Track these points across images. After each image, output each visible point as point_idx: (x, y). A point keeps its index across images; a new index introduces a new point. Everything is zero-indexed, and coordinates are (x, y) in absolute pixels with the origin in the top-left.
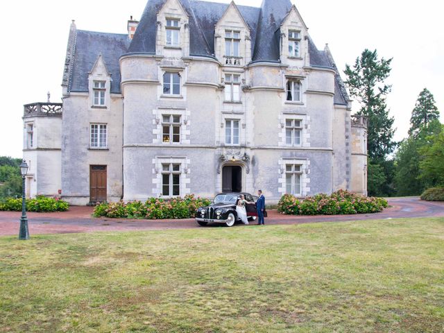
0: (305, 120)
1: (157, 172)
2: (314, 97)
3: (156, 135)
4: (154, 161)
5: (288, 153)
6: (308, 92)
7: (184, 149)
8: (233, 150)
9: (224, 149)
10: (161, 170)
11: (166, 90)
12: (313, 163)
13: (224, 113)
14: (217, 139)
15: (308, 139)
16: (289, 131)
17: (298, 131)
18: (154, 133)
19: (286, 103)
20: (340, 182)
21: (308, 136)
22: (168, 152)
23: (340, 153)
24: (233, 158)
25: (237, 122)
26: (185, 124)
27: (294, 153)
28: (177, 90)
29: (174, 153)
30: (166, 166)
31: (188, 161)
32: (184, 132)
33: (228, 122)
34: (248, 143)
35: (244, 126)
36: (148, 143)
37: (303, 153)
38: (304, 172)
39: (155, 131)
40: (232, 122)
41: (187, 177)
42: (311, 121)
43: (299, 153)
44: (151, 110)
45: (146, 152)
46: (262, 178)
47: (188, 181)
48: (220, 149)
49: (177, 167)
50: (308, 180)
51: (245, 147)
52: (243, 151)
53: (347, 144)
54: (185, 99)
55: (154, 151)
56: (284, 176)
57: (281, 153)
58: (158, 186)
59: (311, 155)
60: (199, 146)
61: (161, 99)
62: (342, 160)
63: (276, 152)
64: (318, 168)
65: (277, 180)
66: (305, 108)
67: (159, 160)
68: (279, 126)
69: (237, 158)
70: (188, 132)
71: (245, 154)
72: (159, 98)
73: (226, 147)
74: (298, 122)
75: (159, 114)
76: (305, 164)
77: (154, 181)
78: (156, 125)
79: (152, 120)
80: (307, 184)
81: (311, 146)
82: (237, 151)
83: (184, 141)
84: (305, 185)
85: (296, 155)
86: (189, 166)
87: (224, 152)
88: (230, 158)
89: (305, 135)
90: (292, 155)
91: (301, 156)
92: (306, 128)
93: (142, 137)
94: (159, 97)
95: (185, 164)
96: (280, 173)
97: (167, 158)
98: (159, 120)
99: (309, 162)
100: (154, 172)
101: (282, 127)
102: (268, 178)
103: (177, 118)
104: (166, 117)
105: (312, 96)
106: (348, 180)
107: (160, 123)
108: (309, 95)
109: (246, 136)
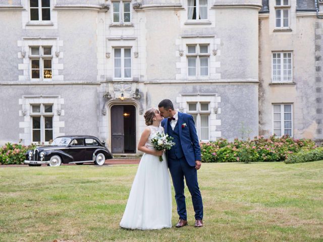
0: (213, 44)
1: (24, 115)
2: (227, 13)
3: (22, 70)
4: (21, 101)
5: (190, 88)
6: (216, 7)
7: (56, 86)
8: (122, 85)
9: (110, 85)
10: (30, 112)
11: (34, 16)
12: (225, 100)
13: (110, 40)
14: (100, 73)
15: (217, 68)
16: (191, 59)
17: (205, 59)
18: (19, 69)
19: (186, 24)
20: (306, 125)
21: (218, 64)
22: (37, 90)
23: (306, 83)
24: (122, 95)
25: (128, 50)
26: (57, 56)
27: (198, 88)
28: (46, 16)
29: (44, 92)
30: (36, 107)
31: (62, 101)
32: (56, 66)
33: (117, 50)
34: (142, 76)
35: (137, 54)
36: (13, 80)
37: (211, 87)
38: (213, 112)
39: (21, 67)
40: (123, 51)
41: (60, 120)
42: (222, 44)
43: (205, 87)
44: (16, 42)
45: (11, 91)
47: (62, 124)
48: (105, 84)
49: (49, 108)
50: (219, 122)
51: (137, 82)
52: (134, 87)
53: (318, 69)
54: (55, 27)
55: (20, 90)
57: (181, 87)
58: (26, 131)
59: (221, 89)
60: (74, 82)
61: (28, 28)
62: (309, 91)
64: (233, 106)
66: (212, 28)
67: (27, 100)
68: (177, 54)
69: (127, 96)
70: (61, 67)
71: (137, 90)
72: (24, 27)
73: (113, 82)
74: (204, 47)
75: (25, 46)
76: (214, 102)
77: (22, 125)
78: (22, 59)
79: (16, 53)
80: (217, 127)
81: (222, 78)
82: (127, 86)
83: (57, 76)
84: (214, 128)
85: (200, 91)
86: (63, 107)
87: (110, 88)
88: (118, 95)
89: (214, 63)
90: (195, 90)
91: (208, 91)
92: (215, 54)
93: (6, 74)
94: (24, 25)
95: (57, 104)
97: (36, 97)
98: (25, 53)
99: (219, 99)
100: (20, 114)
101: (181, 55)
103: (48, 50)
104: (35, 49)
105: (223, 11)
106: (319, 122)
107: (27, 56)
108: (219, 11)
109: (139, 68)
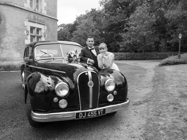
5: (32, 16)
12: (48, 29)
27: (36, 17)
37: (42, 19)
38: (43, 36)
43: (40, 18)
46: (11, 38)
56: (29, 37)
59: (47, 22)
63: (23, 13)
65: (24, 41)
76: (43, 29)
85: (37, 20)
89: (43, 3)
90: (34, 18)
91: (41, 21)
96: (26, 34)
99: (46, 28)
102: (16, 38)
